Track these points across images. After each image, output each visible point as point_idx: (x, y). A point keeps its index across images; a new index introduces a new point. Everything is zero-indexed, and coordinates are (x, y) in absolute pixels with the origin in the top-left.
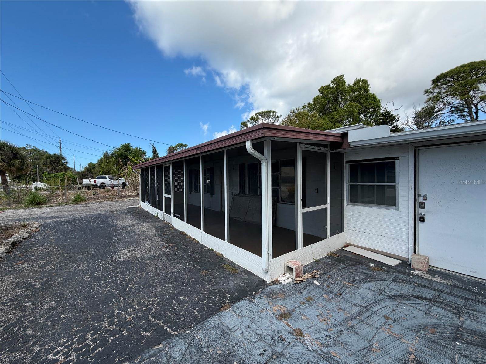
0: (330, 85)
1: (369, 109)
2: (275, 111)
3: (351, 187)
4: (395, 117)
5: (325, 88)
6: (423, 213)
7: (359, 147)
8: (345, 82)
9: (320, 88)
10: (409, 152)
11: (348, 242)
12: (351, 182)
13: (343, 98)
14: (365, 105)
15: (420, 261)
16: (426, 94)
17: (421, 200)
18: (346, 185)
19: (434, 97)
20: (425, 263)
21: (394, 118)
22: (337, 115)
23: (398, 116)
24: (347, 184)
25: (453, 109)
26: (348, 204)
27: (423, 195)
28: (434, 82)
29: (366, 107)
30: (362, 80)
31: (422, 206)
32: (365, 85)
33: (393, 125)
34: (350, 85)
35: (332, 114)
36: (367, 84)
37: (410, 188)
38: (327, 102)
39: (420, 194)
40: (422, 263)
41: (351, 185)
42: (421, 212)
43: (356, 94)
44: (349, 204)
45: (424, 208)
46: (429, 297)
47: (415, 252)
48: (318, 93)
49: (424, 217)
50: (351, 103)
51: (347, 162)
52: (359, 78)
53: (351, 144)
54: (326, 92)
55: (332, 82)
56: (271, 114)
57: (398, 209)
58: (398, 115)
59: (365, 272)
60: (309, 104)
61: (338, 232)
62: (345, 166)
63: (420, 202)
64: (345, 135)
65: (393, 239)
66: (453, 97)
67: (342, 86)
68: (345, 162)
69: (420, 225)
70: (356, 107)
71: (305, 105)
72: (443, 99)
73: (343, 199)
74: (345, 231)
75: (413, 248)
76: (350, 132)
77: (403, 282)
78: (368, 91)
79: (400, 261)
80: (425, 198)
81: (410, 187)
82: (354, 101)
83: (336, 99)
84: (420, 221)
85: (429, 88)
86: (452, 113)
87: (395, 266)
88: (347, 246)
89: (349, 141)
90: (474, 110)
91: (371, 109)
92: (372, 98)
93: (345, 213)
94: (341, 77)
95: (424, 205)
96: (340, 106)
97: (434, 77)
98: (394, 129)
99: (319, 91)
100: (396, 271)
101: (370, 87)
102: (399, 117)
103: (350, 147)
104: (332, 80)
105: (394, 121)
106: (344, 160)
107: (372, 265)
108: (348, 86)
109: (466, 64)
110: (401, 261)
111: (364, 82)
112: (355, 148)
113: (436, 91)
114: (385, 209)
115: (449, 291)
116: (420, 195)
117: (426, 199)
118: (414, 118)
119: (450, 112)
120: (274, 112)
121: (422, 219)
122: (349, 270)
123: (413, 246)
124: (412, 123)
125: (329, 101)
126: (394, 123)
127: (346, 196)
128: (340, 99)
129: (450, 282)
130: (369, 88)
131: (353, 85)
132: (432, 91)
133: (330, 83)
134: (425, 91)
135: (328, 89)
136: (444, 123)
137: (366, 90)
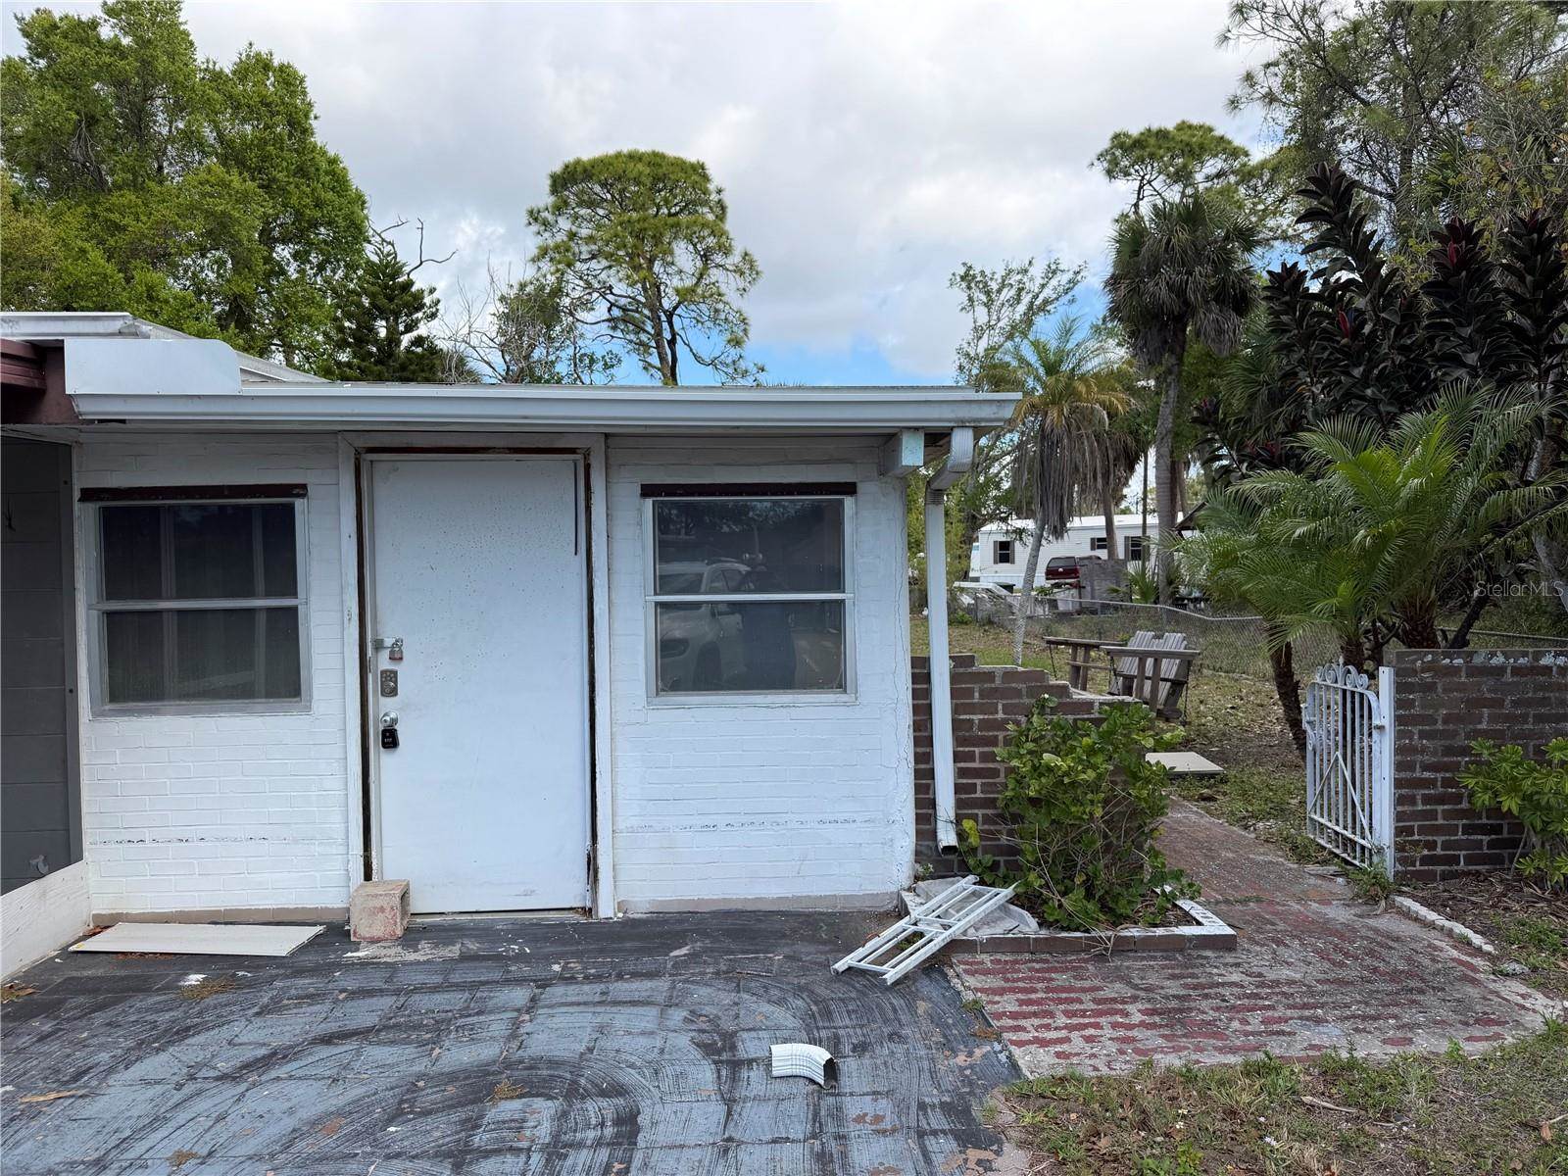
0: (94, 23)
1: (314, 225)
3: (114, 624)
4: (420, 293)
5: (63, 25)
6: (393, 715)
7: (121, 425)
8: (192, 44)
9: (28, 18)
10: (337, 468)
11: (103, 907)
12: (111, 596)
13: (181, 125)
14: (294, 200)
15: (378, 903)
16: (534, 228)
17: (384, 662)
18: (88, 616)
19: (557, 248)
20: (392, 908)
21: (416, 303)
22: (144, 218)
23: (436, 295)
24: (90, 607)
25: (616, 312)
26: (97, 714)
27: (388, 642)
28: (558, 184)
29: (299, 215)
30: (276, 63)
31: (390, 686)
32: (293, 94)
33: (415, 334)
34: (217, 68)
35: (114, 199)
36: (304, 93)
37: (346, 618)
38: (75, 117)
39: (382, 641)
40: (382, 910)
41: (111, 616)
42: (386, 708)
43: (248, 128)
44: (103, 714)
45: (396, 694)
46: (370, 1020)
47: (368, 876)
49: (396, 727)
50: (220, 170)
51: (88, 495)
52: (262, 48)
53: (84, 408)
54: (72, 57)
55: (111, 12)
57: (308, 709)
58: (432, 291)
59: (147, 1018)
61: (43, 869)
62: (76, 513)
63: (382, 672)
64: (46, 356)
65: (296, 841)
66: (610, 267)
67: (172, 56)
68: (77, 495)
69: (385, 763)
70: (244, 198)
72: (586, 266)
73: (73, 691)
74: (86, 854)
75: (361, 861)
76: (70, 346)
77: (296, 1006)
78: (306, 132)
79: (318, 929)
80: (396, 657)
81: (346, 613)
82: (241, 164)
83: (138, 123)
84: (385, 745)
85: (542, 205)
86: (614, 328)
87: (293, 954)
88: (98, 930)
89: (68, 391)
90: (666, 331)
91: (322, 230)
92: (327, 173)
93: (84, 759)
95: (396, 682)
96: (161, 168)
97: (558, 166)
98: (419, 350)
99: (26, 34)
100: (289, 971)
101: (316, 118)
102: (439, 301)
103: (75, 417)
105: (420, 315)
106: (68, 483)
107: (194, 979)
108: (204, 67)
109: (643, 154)
110: (322, 927)
111: (289, 79)
112: (103, 426)
113: (564, 224)
114: (262, 713)
115: (437, 979)
116: (379, 645)
117: (401, 659)
118: (499, 318)
119: (607, 324)
121: (390, 739)
122: (70, 1036)
123: (362, 853)
124: (485, 338)
125: (92, 121)
126: (418, 321)
127: (90, 670)
128: (165, 131)
129: (454, 951)
130: (312, 120)
131: (234, 73)
132: (550, 218)
133: (100, 13)
134: (531, 213)
135: (83, 42)
136: (592, 361)
137: (298, 123)
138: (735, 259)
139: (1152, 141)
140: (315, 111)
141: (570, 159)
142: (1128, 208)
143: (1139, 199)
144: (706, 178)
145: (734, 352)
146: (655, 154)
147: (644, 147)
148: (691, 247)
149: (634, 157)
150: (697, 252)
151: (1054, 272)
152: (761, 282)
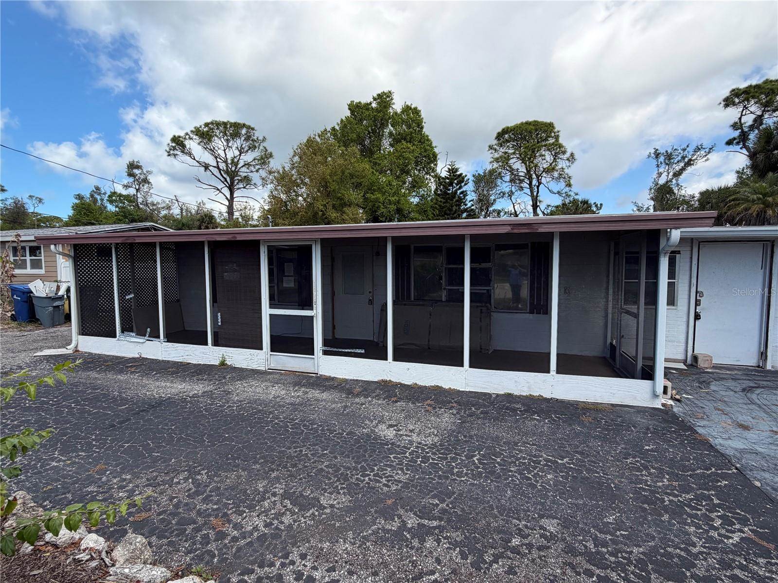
0: (371, 103)
2: (252, 126)
4: (463, 177)
13: (388, 131)
16: (490, 151)
19: (500, 158)
28: (500, 136)
30: (412, 107)
32: (418, 117)
34: (397, 112)
36: (421, 116)
48: (348, 113)
52: (408, 103)
55: (375, 99)
56: (244, 131)
58: (466, 175)
60: (333, 129)
71: (326, 130)
78: (422, 128)
85: (494, 143)
90: (535, 182)
92: (426, 140)
94: (389, 94)
97: (500, 130)
99: (349, 109)
104: (375, 95)
111: (416, 111)
120: (249, 127)
130: (423, 124)
131: (402, 112)
132: (498, 148)
133: (372, 100)
134: (490, 146)
135: (368, 109)
136: (504, 194)
137: (420, 124)
138: (568, 155)
139: (752, 90)
140: (424, 121)
141: (504, 127)
142: (737, 120)
143: (742, 115)
144: (553, 127)
145: (567, 189)
146: (535, 121)
147: (531, 120)
148: (550, 153)
149: (528, 123)
150: (552, 154)
151: (699, 149)
152: (576, 163)
